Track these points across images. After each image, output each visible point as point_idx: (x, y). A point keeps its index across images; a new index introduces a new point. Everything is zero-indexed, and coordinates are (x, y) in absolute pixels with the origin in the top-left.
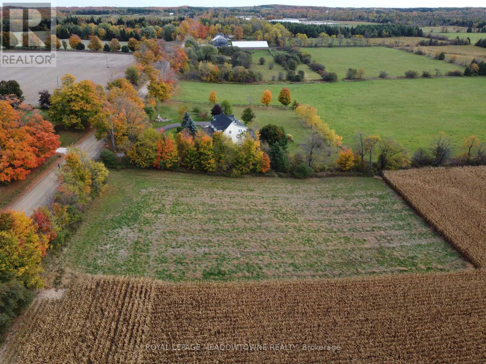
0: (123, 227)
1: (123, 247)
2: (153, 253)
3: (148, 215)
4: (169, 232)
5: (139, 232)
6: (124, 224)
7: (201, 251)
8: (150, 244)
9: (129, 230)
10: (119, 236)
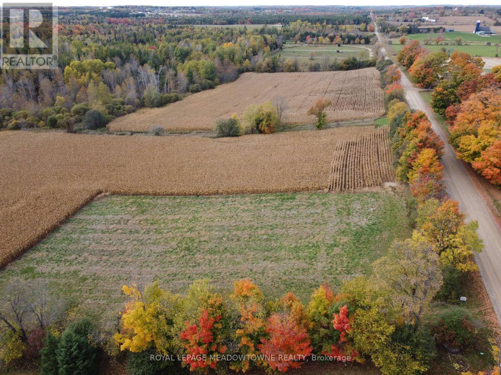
0: (366, 226)
1: (358, 210)
2: (333, 208)
3: (345, 239)
4: (321, 225)
5: (350, 223)
6: (367, 229)
7: (293, 212)
8: (336, 214)
9: (359, 223)
10: (367, 218)
